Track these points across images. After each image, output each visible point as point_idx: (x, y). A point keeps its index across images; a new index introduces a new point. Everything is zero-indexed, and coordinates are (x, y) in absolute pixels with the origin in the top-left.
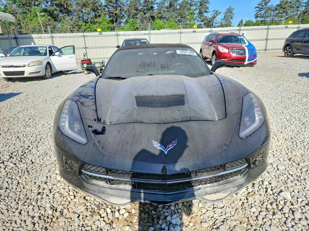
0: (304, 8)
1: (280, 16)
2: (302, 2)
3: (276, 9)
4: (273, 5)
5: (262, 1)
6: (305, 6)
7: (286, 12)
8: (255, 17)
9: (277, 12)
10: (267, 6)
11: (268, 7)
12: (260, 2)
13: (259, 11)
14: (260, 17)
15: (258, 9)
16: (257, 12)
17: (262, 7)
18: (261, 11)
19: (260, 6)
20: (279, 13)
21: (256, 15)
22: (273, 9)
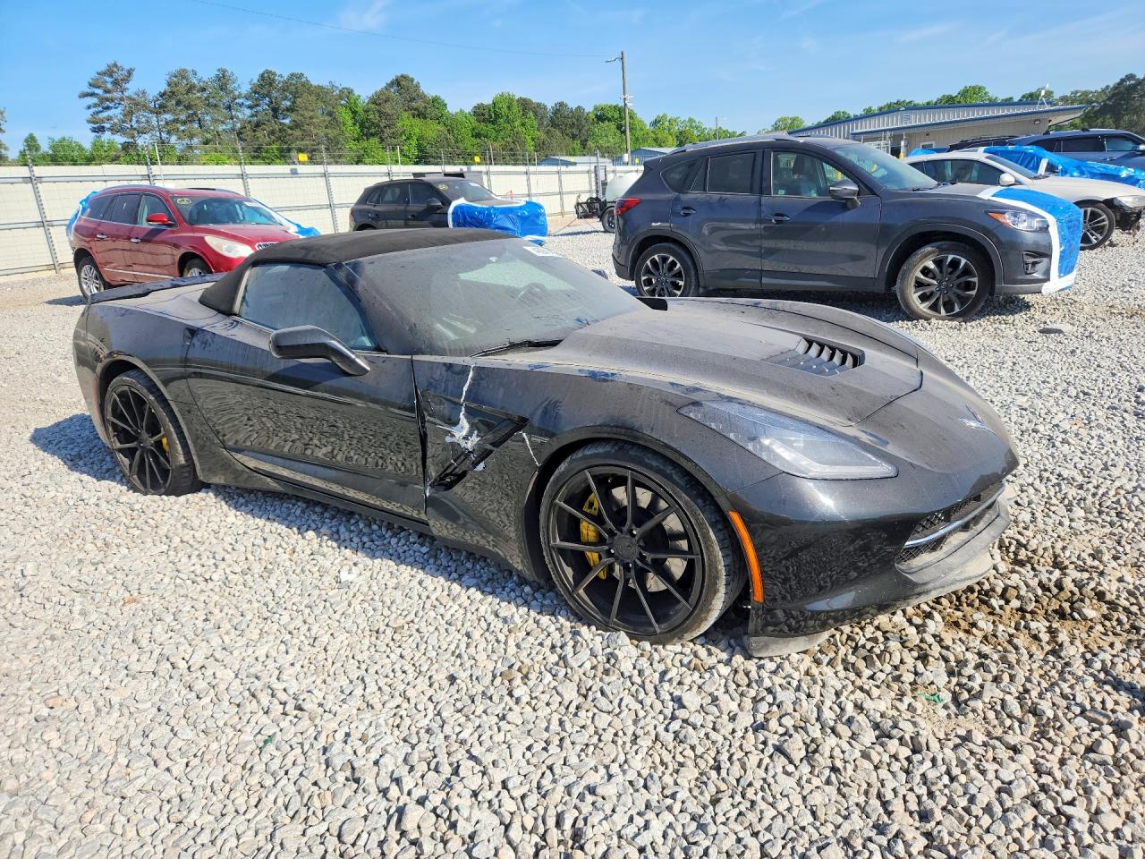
0: (248, 112)
1: (183, 131)
2: (237, 93)
3: (162, 108)
4: (148, 91)
5: (99, 74)
6: (250, 107)
7: (199, 120)
8: (94, 130)
9: (169, 117)
10: (126, 94)
11: (129, 98)
12: (94, 75)
13: (100, 109)
14: (113, 130)
15: (95, 100)
16: (93, 110)
17: (108, 95)
18: (108, 108)
19: (99, 91)
20: (176, 121)
21: (94, 123)
22: (152, 105)
